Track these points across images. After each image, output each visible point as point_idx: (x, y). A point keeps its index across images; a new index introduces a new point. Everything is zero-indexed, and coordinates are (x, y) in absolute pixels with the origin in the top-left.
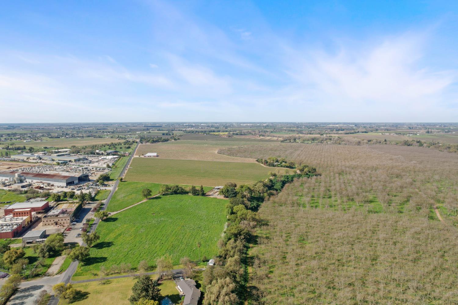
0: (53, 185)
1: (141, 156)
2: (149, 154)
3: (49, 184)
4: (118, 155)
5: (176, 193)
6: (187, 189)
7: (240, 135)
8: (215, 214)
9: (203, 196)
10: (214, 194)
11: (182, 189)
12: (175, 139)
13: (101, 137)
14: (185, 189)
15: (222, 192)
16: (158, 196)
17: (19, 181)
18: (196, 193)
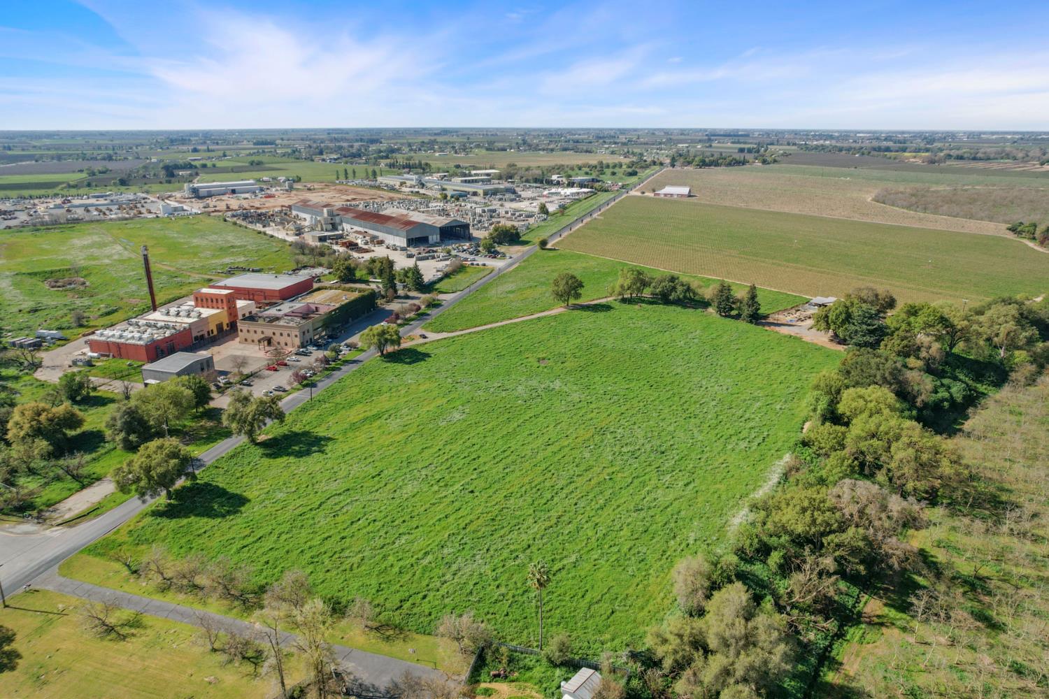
0: (381, 242)
1: (646, 194)
2: (668, 190)
3: (373, 238)
4: (592, 188)
5: (664, 298)
6: (708, 293)
7: (969, 159)
8: (759, 404)
9: (751, 322)
10: (800, 323)
11: (689, 289)
12: (764, 162)
13: (590, 152)
14: (700, 291)
15: (825, 320)
16: (607, 302)
17: (330, 227)
18: (732, 309)
